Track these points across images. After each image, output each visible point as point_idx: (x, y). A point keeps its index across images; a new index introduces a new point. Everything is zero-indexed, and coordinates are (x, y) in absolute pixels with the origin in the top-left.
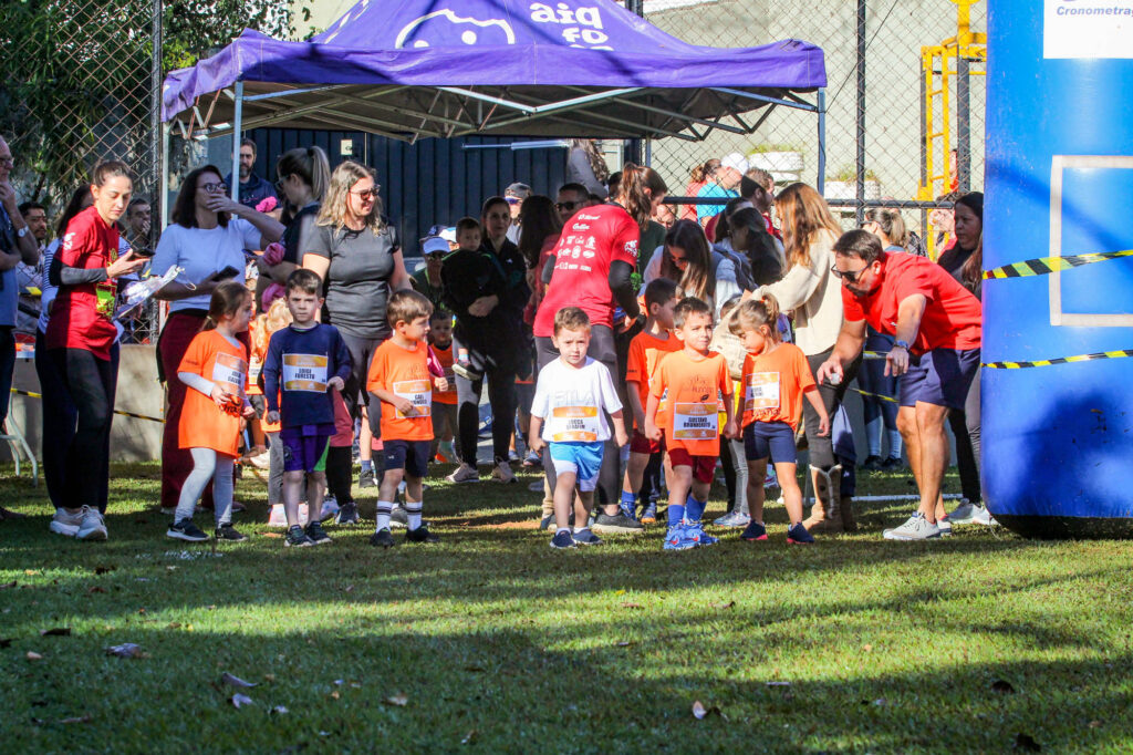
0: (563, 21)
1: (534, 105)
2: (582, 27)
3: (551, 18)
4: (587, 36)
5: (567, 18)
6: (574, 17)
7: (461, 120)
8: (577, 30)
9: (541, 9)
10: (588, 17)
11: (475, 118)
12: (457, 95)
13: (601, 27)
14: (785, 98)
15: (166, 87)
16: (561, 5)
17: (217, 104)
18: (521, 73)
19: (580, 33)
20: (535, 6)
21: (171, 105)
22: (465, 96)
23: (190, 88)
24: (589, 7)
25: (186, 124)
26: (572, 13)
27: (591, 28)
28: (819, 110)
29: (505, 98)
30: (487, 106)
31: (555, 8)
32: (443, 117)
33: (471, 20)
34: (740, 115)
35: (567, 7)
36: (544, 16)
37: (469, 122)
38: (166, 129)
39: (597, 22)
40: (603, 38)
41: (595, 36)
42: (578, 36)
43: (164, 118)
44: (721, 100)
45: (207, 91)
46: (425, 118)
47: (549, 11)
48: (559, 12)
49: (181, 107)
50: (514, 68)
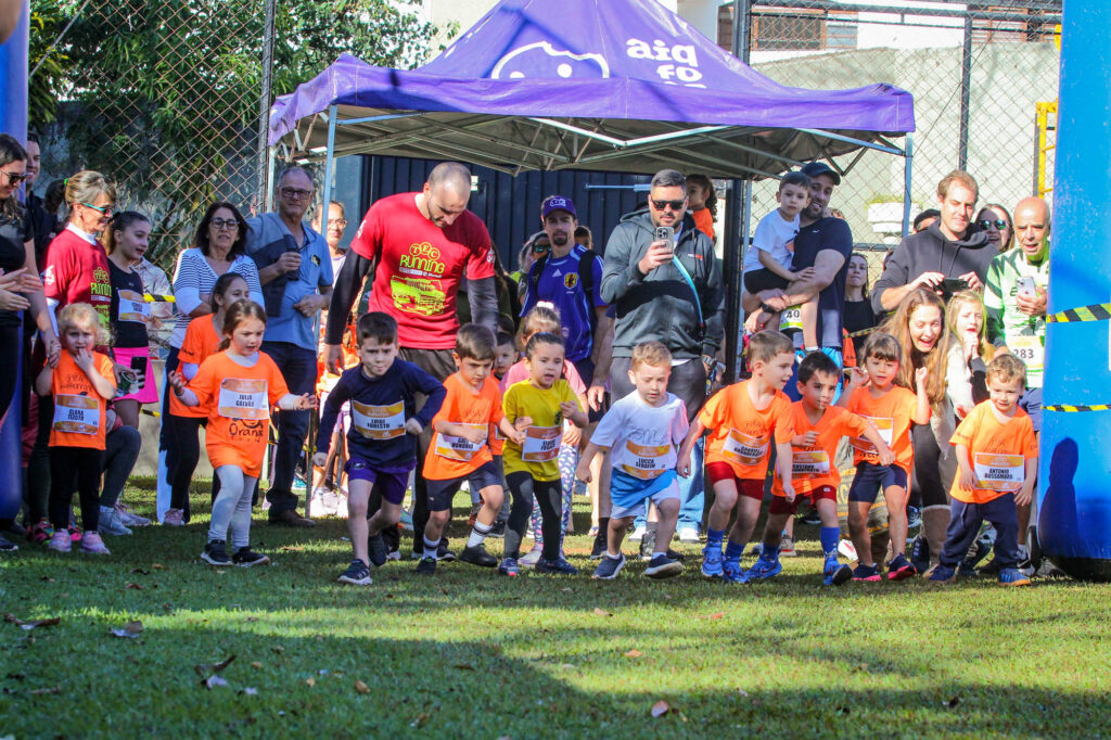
0: (659, 58)
1: (624, 139)
2: (677, 64)
3: (647, 54)
4: (681, 73)
5: (662, 55)
6: (669, 54)
7: (559, 154)
8: (672, 67)
9: (638, 45)
10: (684, 55)
11: (571, 152)
12: (557, 129)
13: (696, 65)
14: (876, 142)
15: (273, 111)
16: (657, 42)
17: (314, 128)
18: (612, 107)
19: (674, 70)
20: (632, 42)
21: (276, 129)
22: (563, 130)
23: (292, 112)
24: (685, 45)
25: (289, 149)
26: (667, 50)
27: (687, 65)
28: (906, 154)
29: (598, 132)
30: (583, 139)
31: (652, 45)
32: (542, 149)
33: (567, 53)
34: (834, 158)
35: (663, 44)
36: (640, 52)
37: (565, 155)
38: (273, 153)
39: (692, 60)
40: (697, 76)
41: (689, 74)
42: (672, 74)
43: (271, 142)
44: (817, 143)
45: (305, 115)
46: (528, 150)
47: (645, 47)
48: (655, 48)
49: (284, 131)
50: (606, 101)
